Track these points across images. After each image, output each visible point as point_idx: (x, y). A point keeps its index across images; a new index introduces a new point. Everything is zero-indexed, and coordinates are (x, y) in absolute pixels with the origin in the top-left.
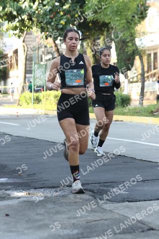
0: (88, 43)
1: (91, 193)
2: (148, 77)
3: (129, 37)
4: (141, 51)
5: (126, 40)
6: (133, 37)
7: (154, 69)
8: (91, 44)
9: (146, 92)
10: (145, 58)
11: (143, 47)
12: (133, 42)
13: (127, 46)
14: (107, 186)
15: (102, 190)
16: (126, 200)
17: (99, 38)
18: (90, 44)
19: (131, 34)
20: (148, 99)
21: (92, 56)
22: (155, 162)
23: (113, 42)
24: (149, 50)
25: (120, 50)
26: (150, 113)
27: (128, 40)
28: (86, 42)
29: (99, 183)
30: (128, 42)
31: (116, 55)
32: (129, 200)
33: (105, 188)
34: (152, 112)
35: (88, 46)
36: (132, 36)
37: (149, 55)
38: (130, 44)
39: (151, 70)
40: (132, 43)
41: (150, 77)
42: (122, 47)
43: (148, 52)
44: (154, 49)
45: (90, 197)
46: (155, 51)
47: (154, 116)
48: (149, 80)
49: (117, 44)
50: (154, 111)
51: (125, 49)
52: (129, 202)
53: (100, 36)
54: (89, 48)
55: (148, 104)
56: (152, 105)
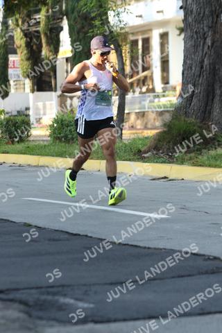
0: (17, 20)
1: (22, 307)
2: (132, 84)
3: (95, 10)
4: (119, 35)
5: (90, 13)
6: (103, 10)
7: (144, 69)
8: (23, 23)
9: (129, 113)
10: (126, 49)
11: (121, 28)
12: (104, 18)
13: (92, 26)
14: (54, 294)
15: (45, 301)
16: (90, 319)
17: (38, 11)
18: (20, 23)
19: (98, 4)
20: (132, 127)
21: (24, 45)
22: (145, 248)
23: (65, 17)
24: (133, 34)
25: (78, 33)
26: (135, 155)
27: (93, 15)
28: (14, 18)
29: (37, 288)
30: (93, 19)
31: (70, 43)
32: (96, 319)
33: (50, 298)
34: (140, 151)
35: (18, 25)
36: (101, 6)
37: (135, 43)
38: (97, 23)
39: (138, 73)
40: (102, 20)
41: (135, 85)
42: (83, 28)
43: (132, 38)
44: (143, 32)
45: (22, 315)
46: (146, 36)
47: (143, 159)
48: (134, 92)
49: (72, 22)
50: (142, 150)
51: (87, 32)
52: (96, 322)
53: (40, 6)
54: (19, 30)
55: (132, 136)
56: (140, 139)
